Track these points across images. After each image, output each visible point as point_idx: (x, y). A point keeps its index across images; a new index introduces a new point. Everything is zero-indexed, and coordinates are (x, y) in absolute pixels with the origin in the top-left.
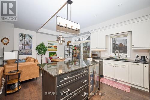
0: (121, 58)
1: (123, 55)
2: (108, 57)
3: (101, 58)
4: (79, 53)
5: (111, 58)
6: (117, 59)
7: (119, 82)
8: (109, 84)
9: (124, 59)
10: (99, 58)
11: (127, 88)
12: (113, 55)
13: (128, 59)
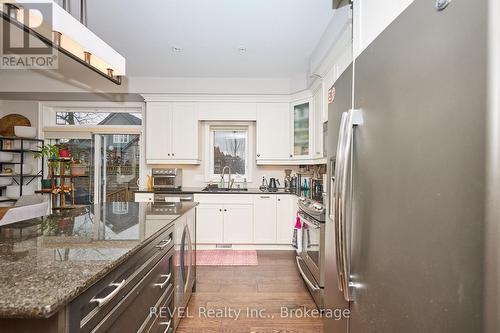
0: (234, 187)
1: (238, 179)
2: (205, 186)
3: (183, 190)
4: (88, 176)
5: (212, 189)
6: (227, 189)
7: (234, 248)
8: (214, 263)
9: (241, 187)
10: (178, 191)
11: (252, 257)
12: (216, 179)
13: (248, 186)
